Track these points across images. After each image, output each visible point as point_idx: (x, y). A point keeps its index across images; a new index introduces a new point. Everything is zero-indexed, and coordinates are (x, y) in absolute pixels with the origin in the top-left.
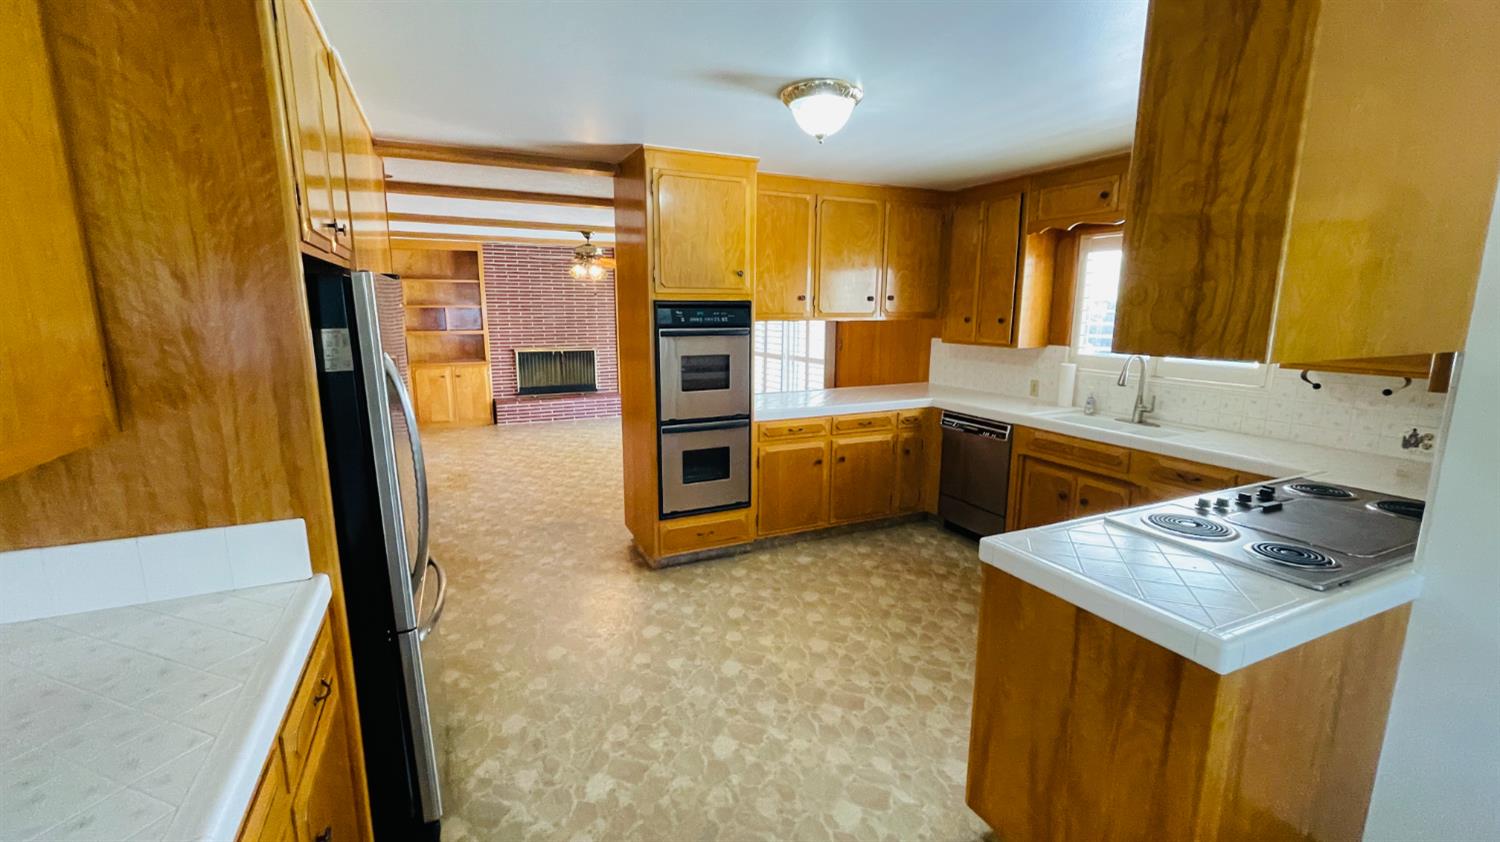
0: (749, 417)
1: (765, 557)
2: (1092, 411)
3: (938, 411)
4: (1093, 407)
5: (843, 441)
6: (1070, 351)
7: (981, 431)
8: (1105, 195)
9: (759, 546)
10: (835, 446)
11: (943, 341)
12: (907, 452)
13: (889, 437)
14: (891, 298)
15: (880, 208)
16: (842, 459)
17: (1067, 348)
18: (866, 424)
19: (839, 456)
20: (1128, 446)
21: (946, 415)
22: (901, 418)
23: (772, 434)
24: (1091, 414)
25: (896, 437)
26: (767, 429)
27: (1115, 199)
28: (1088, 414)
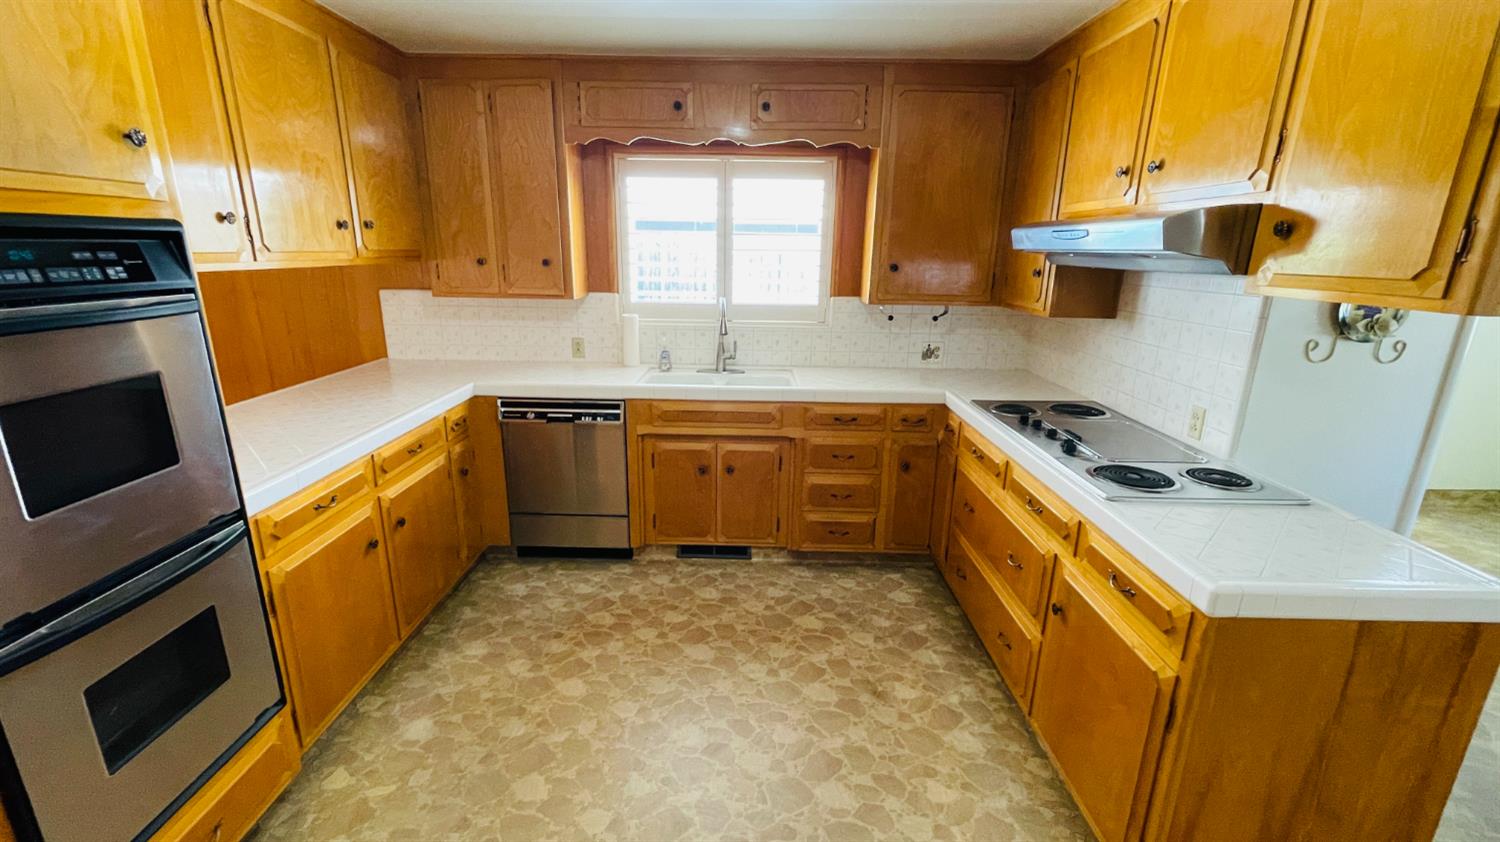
0: (241, 514)
1: (338, 779)
2: (668, 366)
3: (489, 401)
4: (665, 362)
5: (391, 492)
6: (621, 298)
7: (578, 416)
8: (678, 106)
9: (313, 763)
10: (385, 505)
11: (434, 295)
12: (464, 473)
13: (441, 460)
14: (367, 225)
15: (321, 47)
16: (401, 522)
17: (616, 294)
18: (414, 450)
19: (394, 521)
20: (780, 399)
21: (504, 405)
22: (450, 424)
23: (283, 529)
24: (669, 370)
25: (449, 458)
26: (276, 524)
27: (690, 113)
28: (664, 371)
